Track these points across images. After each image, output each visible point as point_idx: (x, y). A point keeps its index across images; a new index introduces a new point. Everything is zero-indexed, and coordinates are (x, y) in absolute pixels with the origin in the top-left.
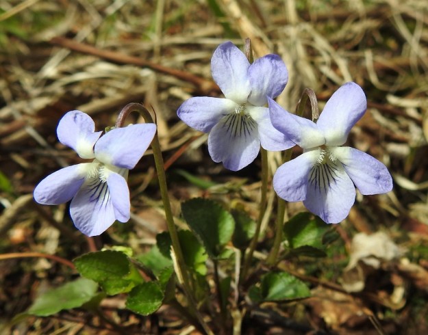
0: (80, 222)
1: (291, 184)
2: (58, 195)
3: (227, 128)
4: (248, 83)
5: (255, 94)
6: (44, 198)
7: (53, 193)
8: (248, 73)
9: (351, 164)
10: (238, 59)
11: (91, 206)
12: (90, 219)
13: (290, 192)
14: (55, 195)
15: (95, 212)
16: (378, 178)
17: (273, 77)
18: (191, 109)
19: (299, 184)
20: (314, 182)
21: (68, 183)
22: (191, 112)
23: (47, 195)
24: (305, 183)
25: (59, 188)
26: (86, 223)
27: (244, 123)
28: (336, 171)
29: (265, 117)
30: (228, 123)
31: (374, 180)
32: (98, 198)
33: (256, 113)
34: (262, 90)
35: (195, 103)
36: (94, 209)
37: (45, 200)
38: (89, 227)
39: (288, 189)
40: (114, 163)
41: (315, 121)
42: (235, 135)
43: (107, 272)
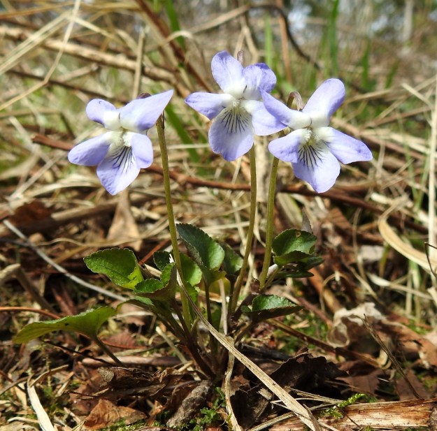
0: (105, 183)
1: (284, 148)
2: (89, 157)
3: (225, 123)
4: (243, 79)
5: (250, 88)
6: (76, 159)
7: (85, 155)
8: (243, 74)
9: (335, 140)
10: (233, 65)
11: (113, 172)
12: (113, 182)
13: (284, 154)
14: (86, 156)
15: (117, 178)
16: (360, 151)
17: (264, 78)
18: (196, 100)
19: (291, 150)
20: (302, 161)
21: (97, 147)
22: (196, 102)
23: (79, 156)
24: (296, 151)
25: (89, 151)
26: (110, 185)
27: (239, 121)
28: (321, 153)
29: (259, 108)
30: (226, 120)
31: (356, 152)
32: (119, 166)
33: (250, 106)
34: (255, 85)
35: (199, 96)
36: (116, 175)
37: (78, 160)
38: (113, 188)
39: (282, 152)
40: (137, 124)
41: (301, 110)
42: (231, 132)
43: (114, 271)
